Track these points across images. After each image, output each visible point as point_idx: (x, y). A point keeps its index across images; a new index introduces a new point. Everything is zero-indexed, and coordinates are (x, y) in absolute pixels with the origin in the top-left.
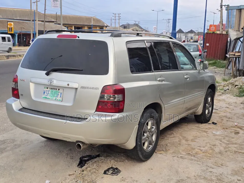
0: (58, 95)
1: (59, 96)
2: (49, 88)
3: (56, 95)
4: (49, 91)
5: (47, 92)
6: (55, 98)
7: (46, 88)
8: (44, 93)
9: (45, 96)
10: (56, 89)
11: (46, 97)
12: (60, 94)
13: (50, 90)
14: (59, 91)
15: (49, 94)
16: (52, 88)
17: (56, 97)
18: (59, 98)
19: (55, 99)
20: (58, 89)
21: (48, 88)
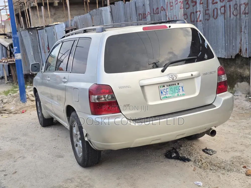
0: (179, 89)
1: (181, 90)
2: (166, 86)
3: (177, 90)
4: (167, 89)
5: (165, 91)
6: (176, 93)
7: (162, 87)
8: (162, 92)
9: (164, 96)
10: (175, 84)
11: (166, 96)
12: (180, 88)
13: (168, 87)
14: (179, 85)
15: (168, 92)
16: (169, 85)
17: (178, 93)
18: (181, 93)
19: (177, 95)
20: (177, 84)
21: (164, 86)
